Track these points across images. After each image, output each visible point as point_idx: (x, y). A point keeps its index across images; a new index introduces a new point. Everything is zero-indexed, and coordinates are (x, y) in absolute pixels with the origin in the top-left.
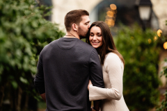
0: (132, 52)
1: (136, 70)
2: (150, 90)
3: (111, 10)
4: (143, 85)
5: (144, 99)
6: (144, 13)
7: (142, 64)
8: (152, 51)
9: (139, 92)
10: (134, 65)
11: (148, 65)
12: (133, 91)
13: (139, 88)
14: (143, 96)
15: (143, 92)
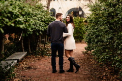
1: (79, 29)
2: (83, 34)
3: (72, 12)
6: (80, 13)
8: (83, 23)
9: (80, 35)
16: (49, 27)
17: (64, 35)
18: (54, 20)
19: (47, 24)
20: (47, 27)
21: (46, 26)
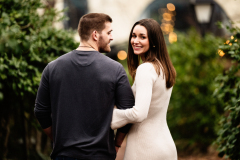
0: (188, 67)
1: (194, 91)
2: (214, 117)
3: (167, 11)
4: (205, 110)
5: (207, 129)
7: (202, 82)
8: (215, 64)
9: (199, 120)
10: (191, 83)
11: (210, 83)
12: (191, 119)
13: (198, 115)
14: (204, 126)
15: (204, 120)
16: (46, 80)
17: (119, 117)
18: (73, 46)
19: (35, 63)
20: (39, 79)
21: (31, 74)
